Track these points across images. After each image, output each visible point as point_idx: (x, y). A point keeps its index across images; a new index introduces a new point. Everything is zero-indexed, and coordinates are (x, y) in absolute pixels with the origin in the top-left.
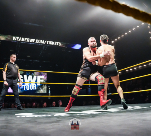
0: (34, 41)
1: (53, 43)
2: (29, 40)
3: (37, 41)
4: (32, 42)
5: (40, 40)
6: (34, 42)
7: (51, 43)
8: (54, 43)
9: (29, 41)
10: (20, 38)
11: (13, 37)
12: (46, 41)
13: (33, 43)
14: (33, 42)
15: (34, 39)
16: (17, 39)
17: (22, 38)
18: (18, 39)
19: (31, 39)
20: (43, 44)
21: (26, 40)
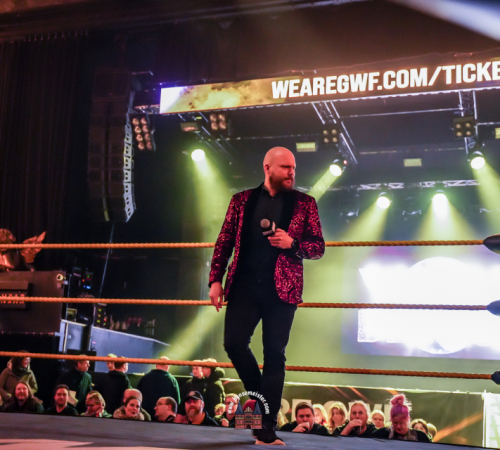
0: (372, 81)
1: (481, 71)
2: (346, 85)
3: (391, 79)
4: (363, 89)
5: (405, 72)
6: (375, 85)
7: (470, 72)
8: (490, 70)
9: (346, 90)
10: (306, 82)
11: (274, 84)
12: (439, 69)
13: (367, 93)
14: (371, 88)
15: (372, 75)
16: (293, 88)
17: (315, 80)
18: (295, 91)
19: (359, 76)
20: (422, 89)
21: (332, 88)
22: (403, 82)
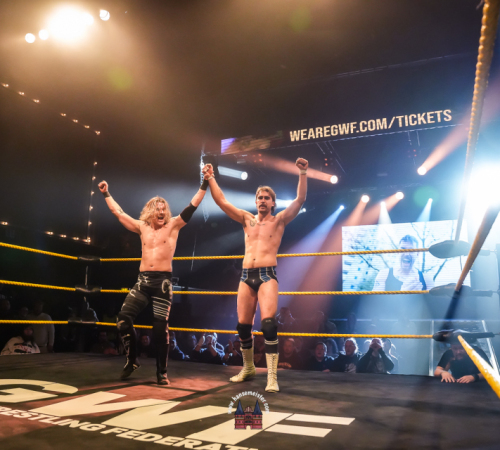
0: (352, 128)
1: (421, 118)
2: (337, 131)
3: (364, 126)
6: (355, 130)
7: (414, 120)
8: (425, 117)
9: (336, 134)
10: (311, 130)
15: (352, 124)
17: (317, 129)
18: (305, 137)
21: (328, 133)
22: (372, 127)
